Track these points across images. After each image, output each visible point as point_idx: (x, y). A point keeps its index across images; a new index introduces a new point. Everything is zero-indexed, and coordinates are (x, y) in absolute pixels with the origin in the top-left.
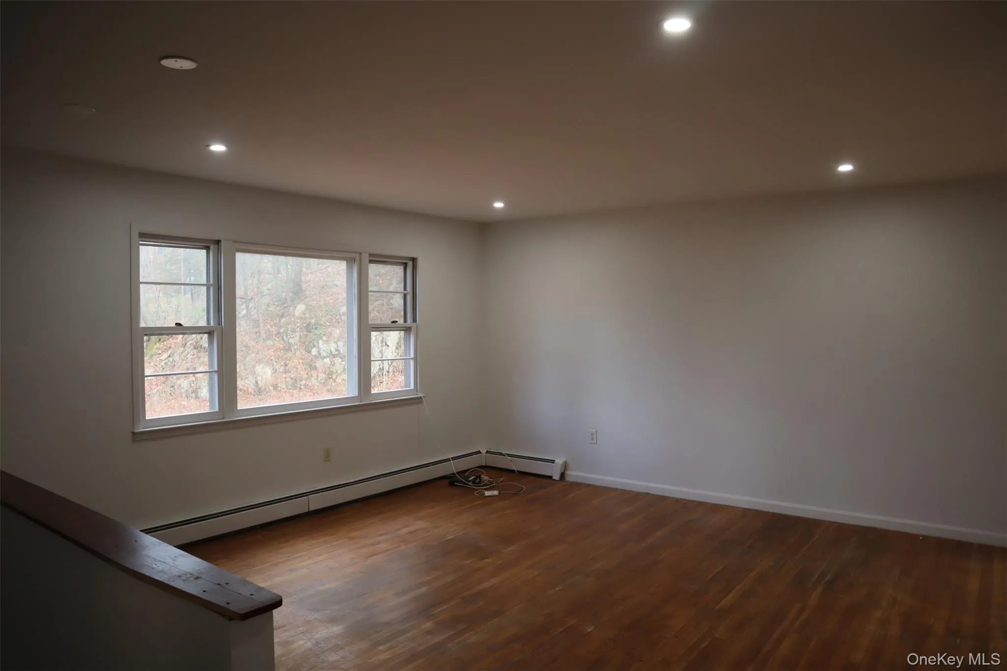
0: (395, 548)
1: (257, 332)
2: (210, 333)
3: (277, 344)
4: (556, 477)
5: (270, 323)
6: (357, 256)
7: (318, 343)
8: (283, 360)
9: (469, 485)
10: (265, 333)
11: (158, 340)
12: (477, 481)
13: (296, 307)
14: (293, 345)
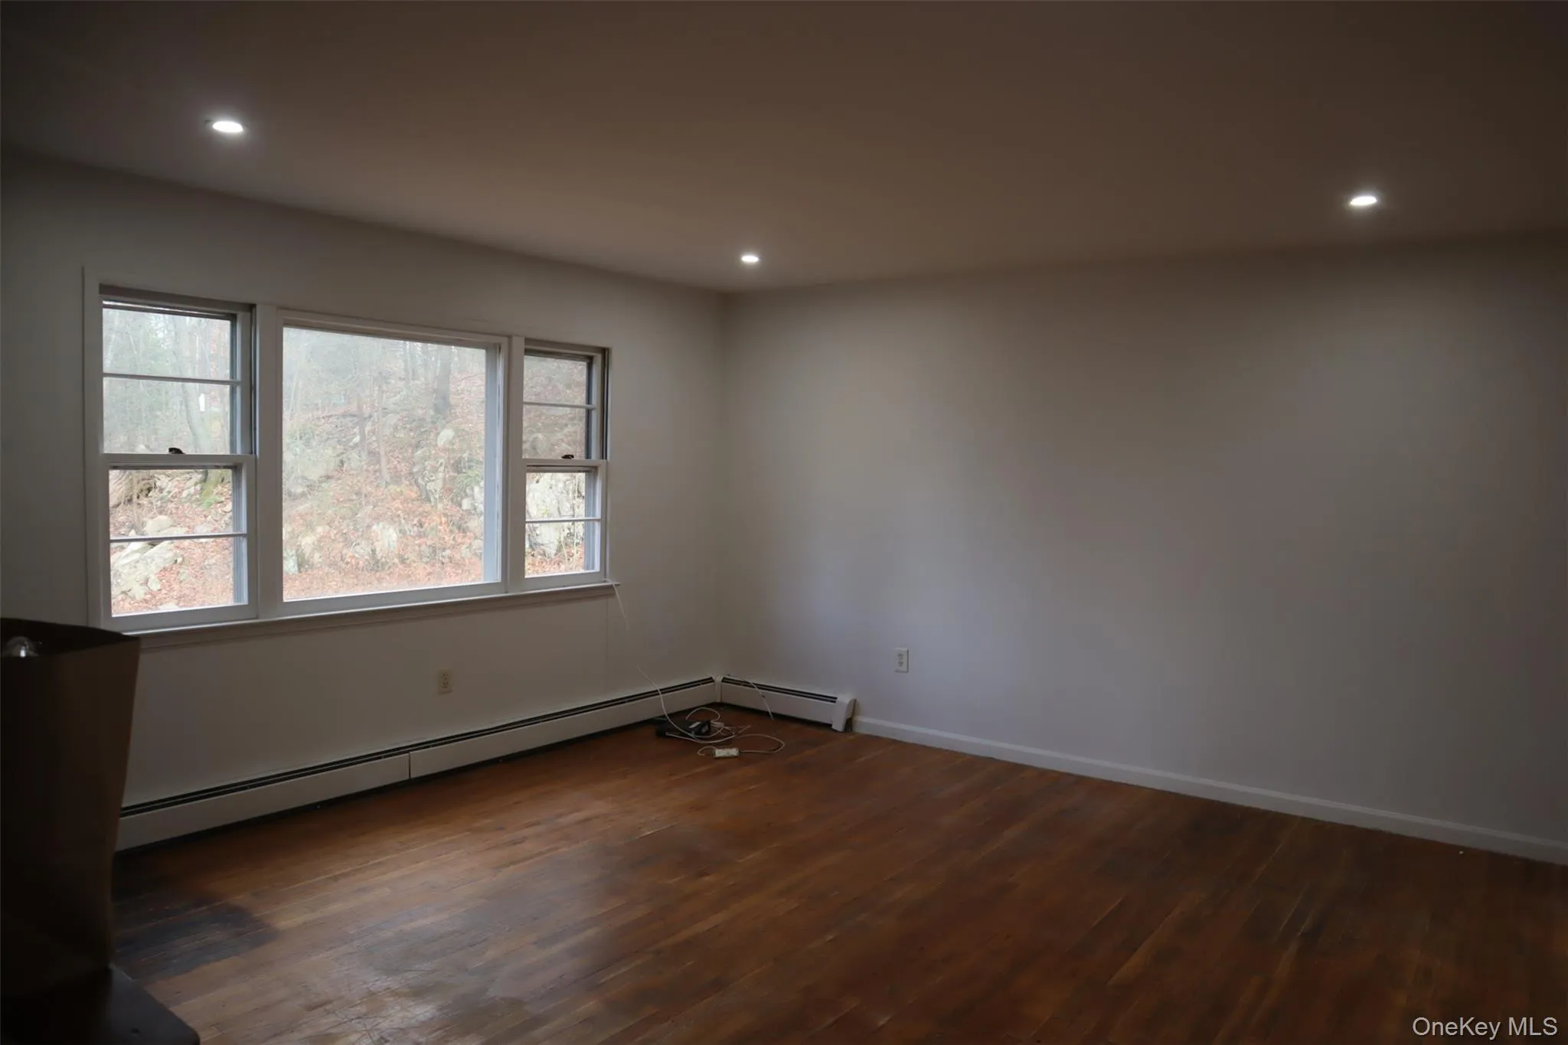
0: (548, 851)
1: (375, 471)
2: (236, 468)
3: (406, 492)
4: (839, 726)
5: (398, 457)
6: (504, 341)
7: (472, 489)
8: (417, 517)
9: (690, 737)
10: (390, 473)
11: (220, 480)
12: (704, 730)
13: (439, 433)
14: (433, 493)
